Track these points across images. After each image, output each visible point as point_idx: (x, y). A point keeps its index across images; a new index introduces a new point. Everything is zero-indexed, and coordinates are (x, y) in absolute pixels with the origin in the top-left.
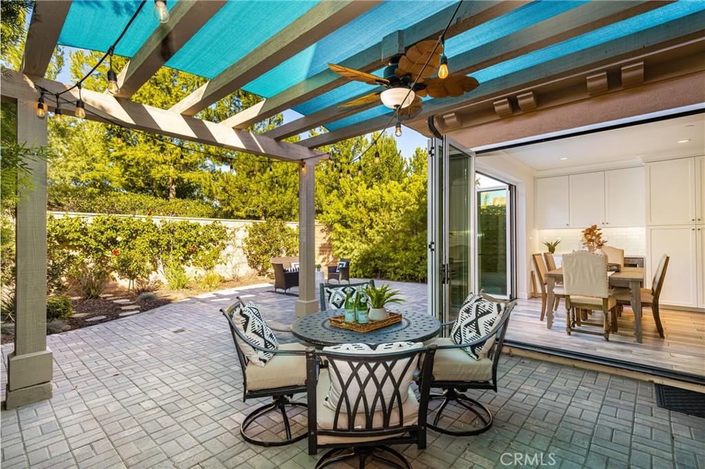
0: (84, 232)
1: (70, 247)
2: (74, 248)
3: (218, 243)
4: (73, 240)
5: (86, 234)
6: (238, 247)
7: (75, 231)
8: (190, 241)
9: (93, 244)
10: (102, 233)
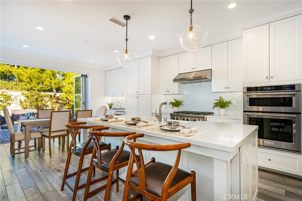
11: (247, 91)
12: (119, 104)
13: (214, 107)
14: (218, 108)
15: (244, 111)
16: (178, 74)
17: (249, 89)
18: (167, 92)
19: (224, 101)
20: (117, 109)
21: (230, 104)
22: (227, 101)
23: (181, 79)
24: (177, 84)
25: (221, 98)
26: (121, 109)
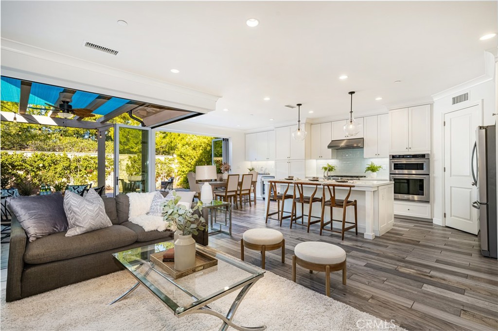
0: (24, 161)
1: (18, 169)
2: (20, 170)
3: (109, 168)
4: (18, 165)
5: (25, 163)
6: (123, 170)
7: (19, 161)
8: (89, 167)
9: (30, 168)
10: (35, 162)
11: (392, 158)
12: (263, 169)
13: (366, 171)
14: (370, 171)
15: (390, 174)
16: (331, 141)
17: (394, 157)
18: (320, 157)
19: (375, 166)
20: (262, 174)
21: (381, 168)
22: (378, 166)
23: (334, 146)
24: (330, 150)
25: (372, 164)
26: (267, 174)
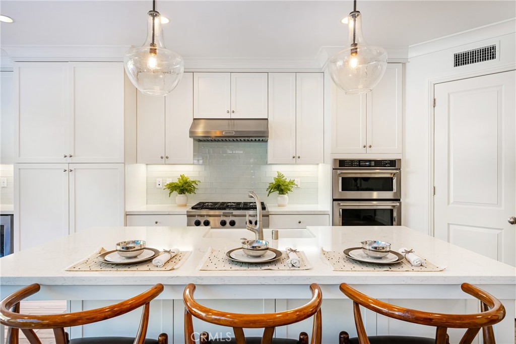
11: (340, 166)
13: (270, 192)
15: (334, 200)
17: (342, 163)
18: (162, 158)
25: (280, 175)
